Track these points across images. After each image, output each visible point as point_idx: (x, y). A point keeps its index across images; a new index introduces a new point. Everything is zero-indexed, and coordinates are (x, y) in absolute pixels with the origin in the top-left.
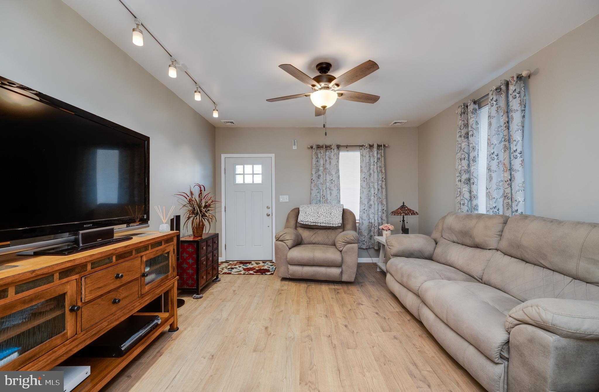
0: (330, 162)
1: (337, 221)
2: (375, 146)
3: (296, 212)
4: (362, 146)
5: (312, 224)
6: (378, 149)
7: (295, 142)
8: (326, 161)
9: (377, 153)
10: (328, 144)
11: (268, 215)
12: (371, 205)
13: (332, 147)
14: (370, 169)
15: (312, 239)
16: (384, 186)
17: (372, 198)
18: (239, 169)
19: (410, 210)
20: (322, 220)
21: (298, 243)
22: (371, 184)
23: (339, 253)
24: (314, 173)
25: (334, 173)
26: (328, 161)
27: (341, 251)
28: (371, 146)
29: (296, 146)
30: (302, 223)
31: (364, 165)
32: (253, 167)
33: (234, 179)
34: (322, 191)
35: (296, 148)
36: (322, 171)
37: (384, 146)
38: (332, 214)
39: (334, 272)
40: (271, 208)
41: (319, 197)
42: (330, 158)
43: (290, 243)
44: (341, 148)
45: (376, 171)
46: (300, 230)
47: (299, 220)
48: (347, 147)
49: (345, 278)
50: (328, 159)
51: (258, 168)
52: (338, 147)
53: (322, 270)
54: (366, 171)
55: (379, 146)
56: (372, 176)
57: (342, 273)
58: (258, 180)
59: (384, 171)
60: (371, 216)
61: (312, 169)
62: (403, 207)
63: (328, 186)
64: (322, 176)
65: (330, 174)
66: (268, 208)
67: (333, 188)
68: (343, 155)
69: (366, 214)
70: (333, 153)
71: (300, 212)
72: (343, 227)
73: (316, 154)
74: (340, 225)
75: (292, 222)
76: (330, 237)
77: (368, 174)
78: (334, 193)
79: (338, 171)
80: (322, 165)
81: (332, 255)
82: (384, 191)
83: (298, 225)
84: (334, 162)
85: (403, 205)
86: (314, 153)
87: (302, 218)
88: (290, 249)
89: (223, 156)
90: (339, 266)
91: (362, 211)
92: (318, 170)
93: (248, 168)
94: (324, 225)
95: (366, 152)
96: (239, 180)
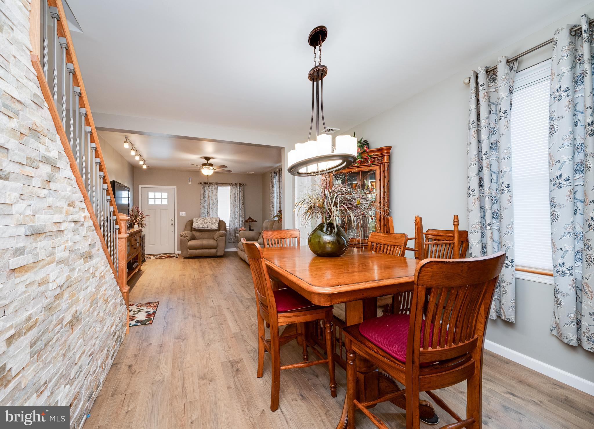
0: (212, 193)
1: (215, 226)
2: (238, 184)
3: (191, 222)
4: (231, 184)
5: (201, 229)
6: (239, 186)
7: (190, 180)
8: (209, 192)
9: (239, 189)
10: (211, 182)
11: (172, 225)
12: (236, 218)
13: (213, 184)
14: (235, 197)
15: (201, 237)
16: (243, 207)
17: (237, 214)
18: (151, 195)
19: (252, 220)
20: (207, 226)
21: (193, 238)
22: (236, 206)
23: (215, 241)
24: (202, 199)
25: (214, 199)
26: (211, 192)
27: (217, 241)
28: (236, 184)
29: (191, 182)
30: (195, 228)
31: (232, 195)
32: (161, 194)
33: (148, 201)
34: (207, 210)
35: (190, 183)
36: (207, 197)
37: (243, 184)
38: (213, 223)
39: (213, 251)
40: (174, 220)
41: (205, 213)
42: (212, 190)
43: (188, 238)
44: (219, 184)
45: (239, 199)
46: (194, 233)
47: (193, 226)
48: (222, 184)
49: (219, 254)
50: (210, 191)
51: (165, 195)
52: (217, 184)
53: (207, 251)
54: (233, 199)
55: (240, 184)
56: (236, 202)
57: (217, 251)
58: (165, 202)
59: (243, 199)
60: (236, 224)
61: (201, 196)
62: (250, 218)
63: (211, 207)
64: (207, 201)
65: (212, 200)
66: (172, 220)
67: (214, 208)
68: (220, 188)
69: (233, 223)
70: (214, 188)
71: (194, 222)
72: (219, 229)
73: (204, 188)
74: (217, 228)
75: (189, 228)
76: (211, 235)
77: (234, 200)
78: (215, 210)
79: (217, 198)
80: (207, 194)
81: (212, 242)
82: (243, 209)
83: (192, 229)
84: (214, 192)
85: (250, 217)
86: (202, 187)
87: (195, 225)
88: (189, 241)
89: (140, 186)
90: (215, 248)
91: (231, 221)
92: (205, 197)
93: (158, 195)
94: (208, 229)
95: (233, 187)
96: (151, 202)
